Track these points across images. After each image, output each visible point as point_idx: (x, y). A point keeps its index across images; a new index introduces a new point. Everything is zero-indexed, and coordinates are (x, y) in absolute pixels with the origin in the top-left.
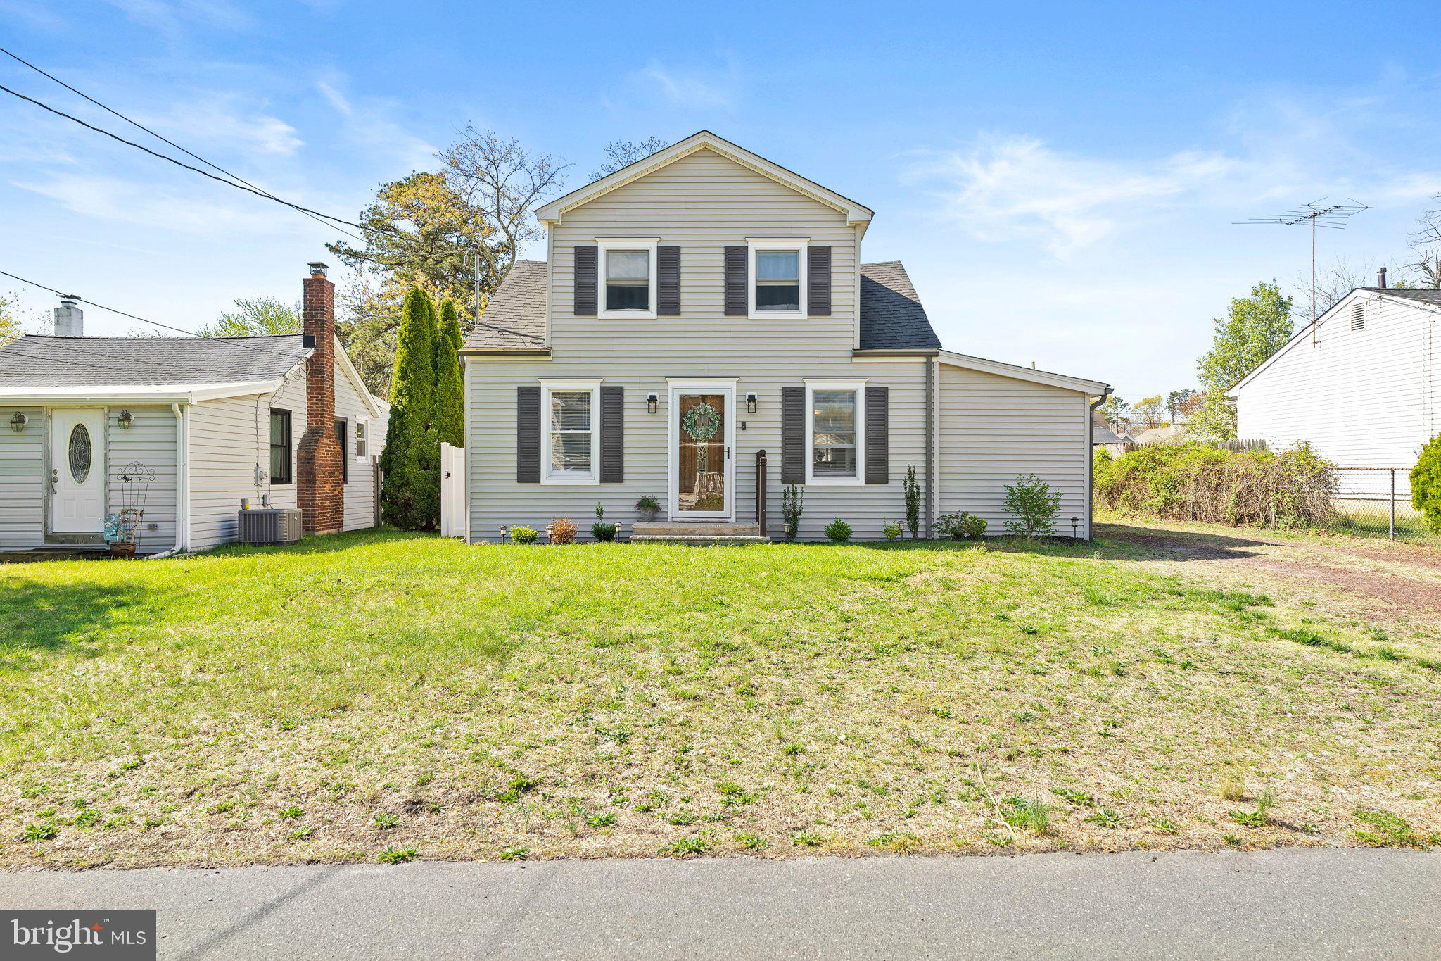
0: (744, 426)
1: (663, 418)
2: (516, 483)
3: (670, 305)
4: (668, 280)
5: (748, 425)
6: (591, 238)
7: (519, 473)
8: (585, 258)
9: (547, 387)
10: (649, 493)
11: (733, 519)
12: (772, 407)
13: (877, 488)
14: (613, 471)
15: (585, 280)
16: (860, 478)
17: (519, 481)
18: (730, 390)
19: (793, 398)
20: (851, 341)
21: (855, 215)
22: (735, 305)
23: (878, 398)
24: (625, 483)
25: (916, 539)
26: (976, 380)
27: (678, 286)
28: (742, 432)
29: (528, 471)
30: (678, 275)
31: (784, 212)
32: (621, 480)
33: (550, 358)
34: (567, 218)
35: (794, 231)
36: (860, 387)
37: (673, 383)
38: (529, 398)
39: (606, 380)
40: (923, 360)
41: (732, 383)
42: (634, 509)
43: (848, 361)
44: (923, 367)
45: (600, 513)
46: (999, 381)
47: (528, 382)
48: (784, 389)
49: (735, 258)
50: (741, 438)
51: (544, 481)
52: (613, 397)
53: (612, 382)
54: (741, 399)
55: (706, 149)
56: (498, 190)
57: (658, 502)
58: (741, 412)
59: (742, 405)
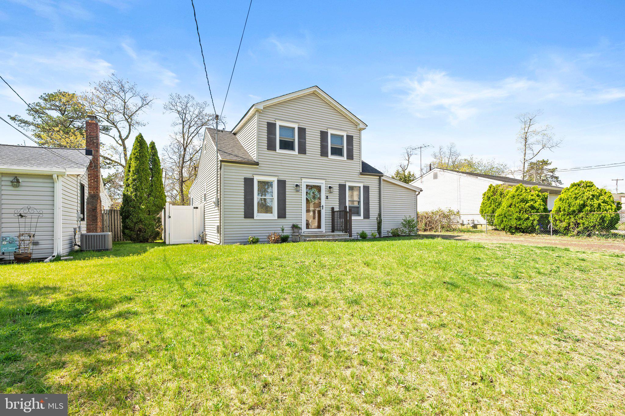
0: (327, 197)
1: (300, 194)
2: (244, 219)
3: (302, 150)
4: (301, 140)
5: (329, 197)
6: (274, 119)
7: (245, 214)
8: (271, 127)
9: (257, 179)
10: (295, 222)
11: (324, 232)
12: (336, 190)
13: (367, 220)
14: (282, 214)
15: (271, 136)
16: (362, 217)
17: (245, 217)
18: (322, 184)
19: (342, 188)
20: (359, 169)
21: (362, 126)
22: (324, 153)
23: (367, 189)
24: (287, 219)
25: (380, 237)
26: (390, 185)
27: (305, 143)
28: (326, 200)
29: (249, 214)
30: (305, 139)
31: (339, 121)
32: (285, 217)
33: (258, 167)
34: (265, 110)
35: (342, 129)
36: (361, 185)
37: (304, 180)
38: (248, 182)
39: (280, 177)
40: (378, 177)
41: (323, 181)
42: (291, 229)
43: (358, 176)
44: (378, 180)
45: (283, 230)
46: (396, 186)
47: (249, 176)
48: (339, 185)
49: (324, 135)
50: (326, 202)
51: (255, 218)
52: (282, 184)
53: (282, 178)
54: (326, 188)
55: (314, 94)
56: (125, 103)
57: (299, 226)
58: (327, 192)
59: (326, 190)
